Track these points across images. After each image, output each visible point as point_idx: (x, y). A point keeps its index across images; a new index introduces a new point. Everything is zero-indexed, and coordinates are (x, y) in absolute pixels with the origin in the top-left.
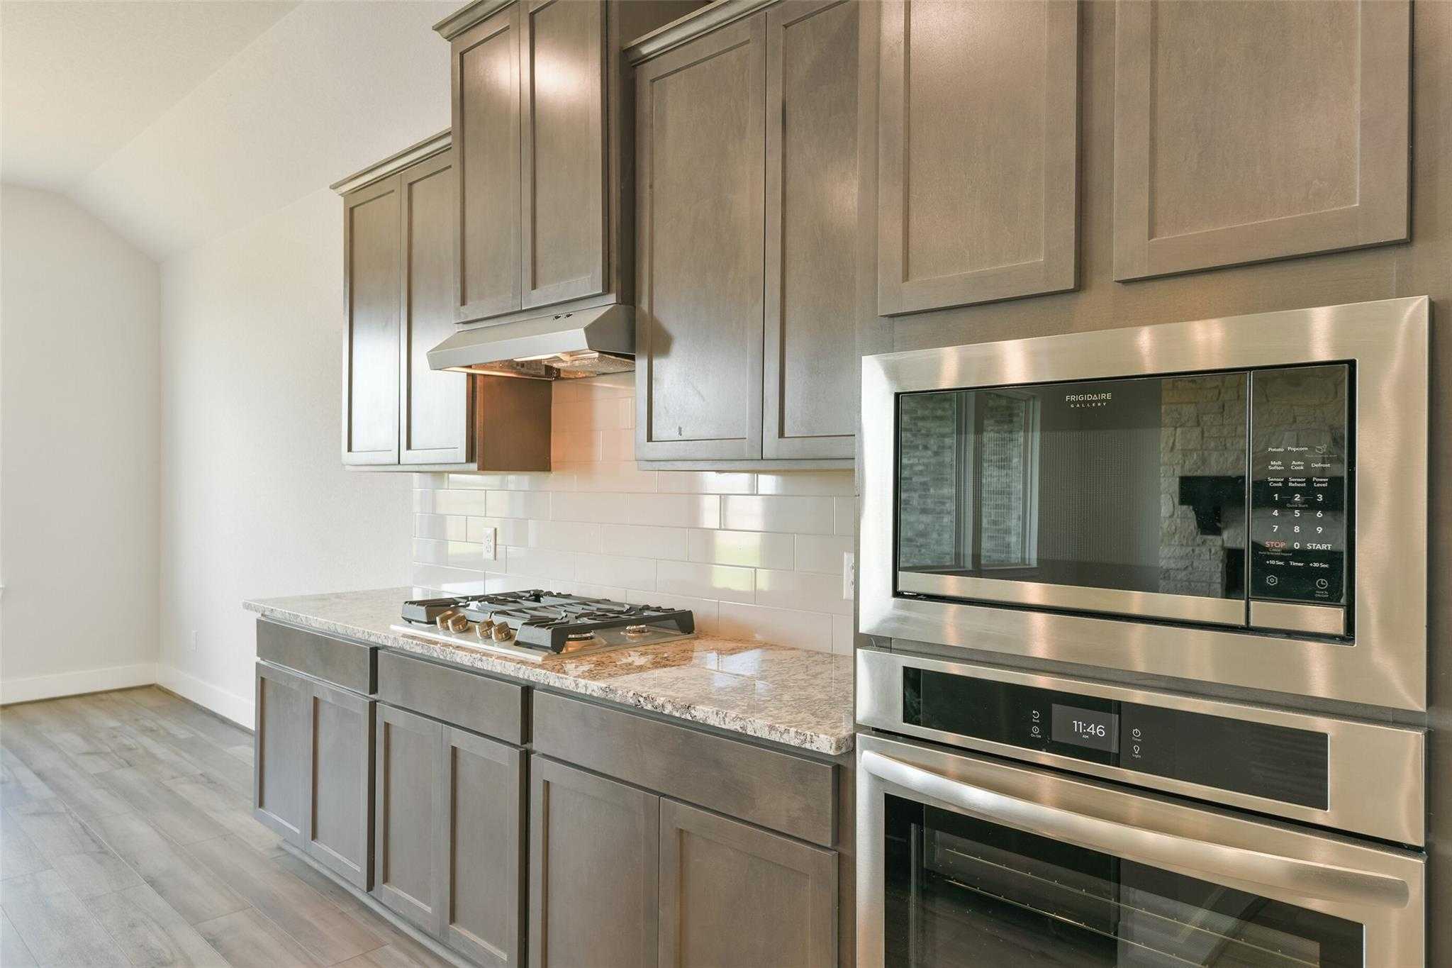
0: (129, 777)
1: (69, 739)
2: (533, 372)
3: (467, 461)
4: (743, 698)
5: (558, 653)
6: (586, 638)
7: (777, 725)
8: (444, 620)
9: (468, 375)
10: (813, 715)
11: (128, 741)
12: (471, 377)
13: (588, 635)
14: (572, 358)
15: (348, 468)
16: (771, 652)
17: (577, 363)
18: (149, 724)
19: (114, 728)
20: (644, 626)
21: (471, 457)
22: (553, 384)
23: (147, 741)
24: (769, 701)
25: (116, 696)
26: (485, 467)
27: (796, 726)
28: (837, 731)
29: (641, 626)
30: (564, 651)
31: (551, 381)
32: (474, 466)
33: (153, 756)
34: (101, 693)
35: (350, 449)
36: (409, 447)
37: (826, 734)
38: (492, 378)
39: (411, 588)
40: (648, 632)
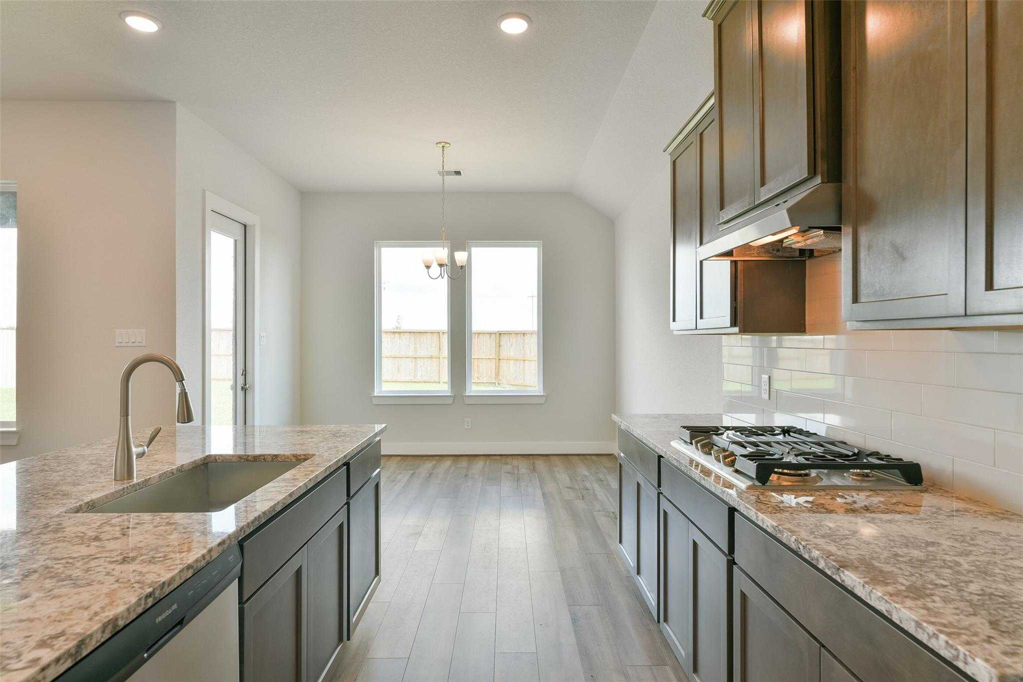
0: (580, 505)
1: (563, 477)
2: (788, 255)
3: (731, 326)
4: (912, 575)
5: (764, 484)
6: (800, 475)
7: (925, 624)
8: (697, 443)
9: (732, 261)
10: (991, 623)
11: (588, 485)
12: (734, 263)
13: (803, 472)
14: (803, 238)
15: (676, 333)
16: (1006, 522)
17: (809, 242)
18: (601, 476)
19: (585, 476)
20: (869, 471)
21: (734, 323)
22: (808, 262)
23: (596, 486)
24: (945, 586)
25: (594, 458)
26: (744, 330)
27: (949, 634)
28: (1008, 660)
29: (866, 471)
30: (768, 484)
31: (805, 260)
32: (736, 330)
33: (595, 495)
34: (588, 455)
35: (674, 320)
36: (701, 317)
37: (987, 660)
38: (751, 262)
39: (722, 414)
40: (872, 477)
